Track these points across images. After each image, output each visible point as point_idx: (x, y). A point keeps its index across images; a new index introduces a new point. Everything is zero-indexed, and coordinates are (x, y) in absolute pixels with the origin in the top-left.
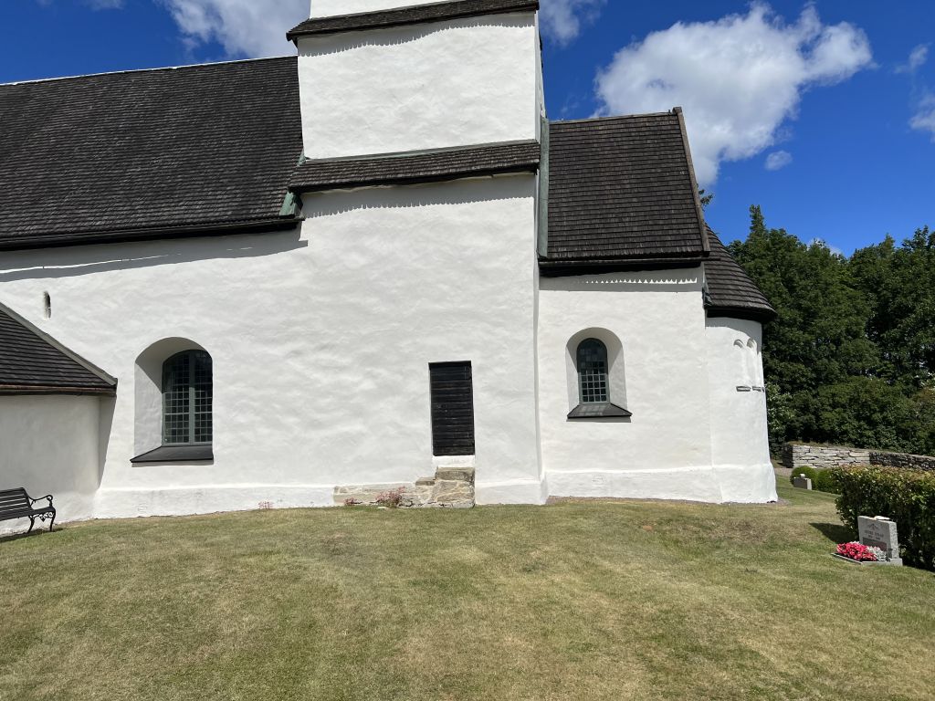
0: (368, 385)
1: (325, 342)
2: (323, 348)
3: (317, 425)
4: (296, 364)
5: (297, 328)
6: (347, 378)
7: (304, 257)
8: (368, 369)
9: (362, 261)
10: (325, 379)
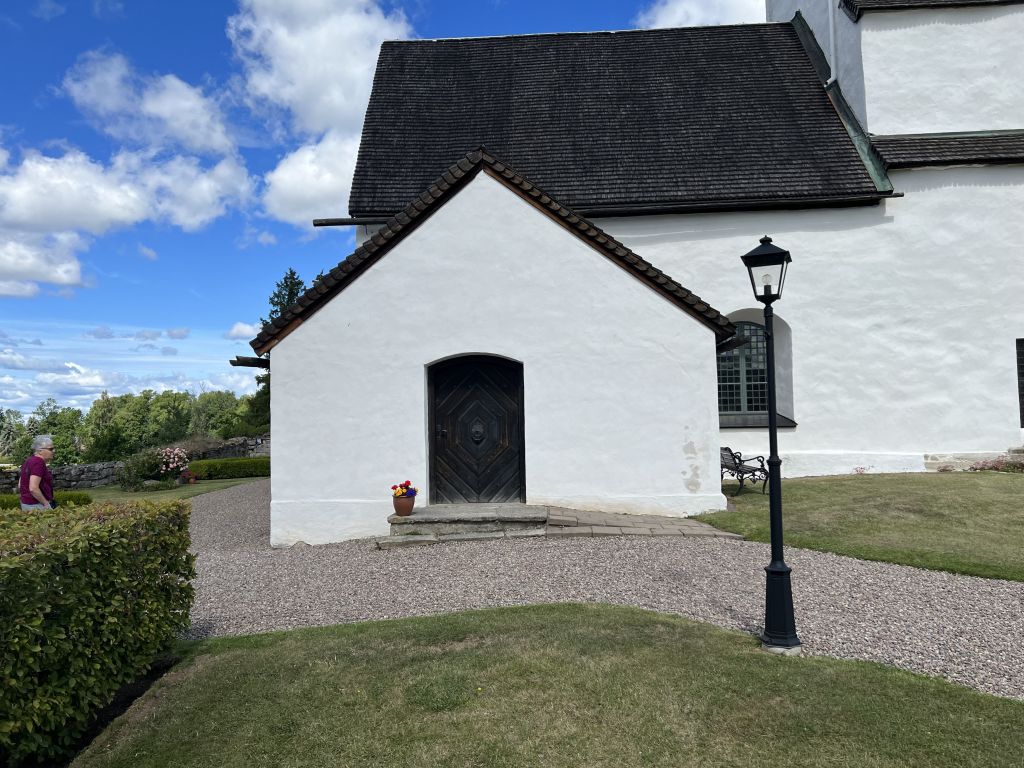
0: (952, 359)
1: (908, 316)
2: (906, 322)
3: (900, 396)
4: (877, 337)
5: (880, 302)
6: (932, 352)
7: (889, 233)
8: (952, 343)
9: (951, 237)
10: (908, 353)
